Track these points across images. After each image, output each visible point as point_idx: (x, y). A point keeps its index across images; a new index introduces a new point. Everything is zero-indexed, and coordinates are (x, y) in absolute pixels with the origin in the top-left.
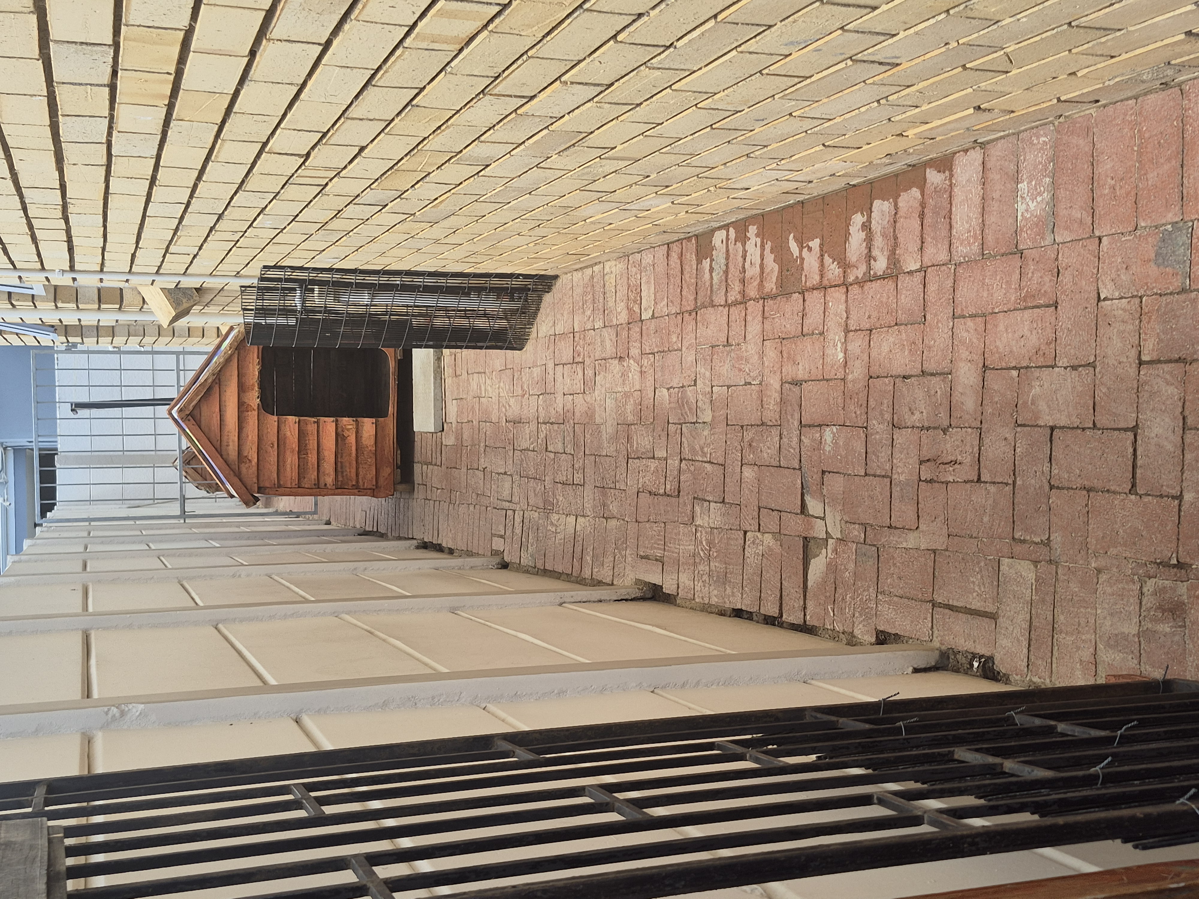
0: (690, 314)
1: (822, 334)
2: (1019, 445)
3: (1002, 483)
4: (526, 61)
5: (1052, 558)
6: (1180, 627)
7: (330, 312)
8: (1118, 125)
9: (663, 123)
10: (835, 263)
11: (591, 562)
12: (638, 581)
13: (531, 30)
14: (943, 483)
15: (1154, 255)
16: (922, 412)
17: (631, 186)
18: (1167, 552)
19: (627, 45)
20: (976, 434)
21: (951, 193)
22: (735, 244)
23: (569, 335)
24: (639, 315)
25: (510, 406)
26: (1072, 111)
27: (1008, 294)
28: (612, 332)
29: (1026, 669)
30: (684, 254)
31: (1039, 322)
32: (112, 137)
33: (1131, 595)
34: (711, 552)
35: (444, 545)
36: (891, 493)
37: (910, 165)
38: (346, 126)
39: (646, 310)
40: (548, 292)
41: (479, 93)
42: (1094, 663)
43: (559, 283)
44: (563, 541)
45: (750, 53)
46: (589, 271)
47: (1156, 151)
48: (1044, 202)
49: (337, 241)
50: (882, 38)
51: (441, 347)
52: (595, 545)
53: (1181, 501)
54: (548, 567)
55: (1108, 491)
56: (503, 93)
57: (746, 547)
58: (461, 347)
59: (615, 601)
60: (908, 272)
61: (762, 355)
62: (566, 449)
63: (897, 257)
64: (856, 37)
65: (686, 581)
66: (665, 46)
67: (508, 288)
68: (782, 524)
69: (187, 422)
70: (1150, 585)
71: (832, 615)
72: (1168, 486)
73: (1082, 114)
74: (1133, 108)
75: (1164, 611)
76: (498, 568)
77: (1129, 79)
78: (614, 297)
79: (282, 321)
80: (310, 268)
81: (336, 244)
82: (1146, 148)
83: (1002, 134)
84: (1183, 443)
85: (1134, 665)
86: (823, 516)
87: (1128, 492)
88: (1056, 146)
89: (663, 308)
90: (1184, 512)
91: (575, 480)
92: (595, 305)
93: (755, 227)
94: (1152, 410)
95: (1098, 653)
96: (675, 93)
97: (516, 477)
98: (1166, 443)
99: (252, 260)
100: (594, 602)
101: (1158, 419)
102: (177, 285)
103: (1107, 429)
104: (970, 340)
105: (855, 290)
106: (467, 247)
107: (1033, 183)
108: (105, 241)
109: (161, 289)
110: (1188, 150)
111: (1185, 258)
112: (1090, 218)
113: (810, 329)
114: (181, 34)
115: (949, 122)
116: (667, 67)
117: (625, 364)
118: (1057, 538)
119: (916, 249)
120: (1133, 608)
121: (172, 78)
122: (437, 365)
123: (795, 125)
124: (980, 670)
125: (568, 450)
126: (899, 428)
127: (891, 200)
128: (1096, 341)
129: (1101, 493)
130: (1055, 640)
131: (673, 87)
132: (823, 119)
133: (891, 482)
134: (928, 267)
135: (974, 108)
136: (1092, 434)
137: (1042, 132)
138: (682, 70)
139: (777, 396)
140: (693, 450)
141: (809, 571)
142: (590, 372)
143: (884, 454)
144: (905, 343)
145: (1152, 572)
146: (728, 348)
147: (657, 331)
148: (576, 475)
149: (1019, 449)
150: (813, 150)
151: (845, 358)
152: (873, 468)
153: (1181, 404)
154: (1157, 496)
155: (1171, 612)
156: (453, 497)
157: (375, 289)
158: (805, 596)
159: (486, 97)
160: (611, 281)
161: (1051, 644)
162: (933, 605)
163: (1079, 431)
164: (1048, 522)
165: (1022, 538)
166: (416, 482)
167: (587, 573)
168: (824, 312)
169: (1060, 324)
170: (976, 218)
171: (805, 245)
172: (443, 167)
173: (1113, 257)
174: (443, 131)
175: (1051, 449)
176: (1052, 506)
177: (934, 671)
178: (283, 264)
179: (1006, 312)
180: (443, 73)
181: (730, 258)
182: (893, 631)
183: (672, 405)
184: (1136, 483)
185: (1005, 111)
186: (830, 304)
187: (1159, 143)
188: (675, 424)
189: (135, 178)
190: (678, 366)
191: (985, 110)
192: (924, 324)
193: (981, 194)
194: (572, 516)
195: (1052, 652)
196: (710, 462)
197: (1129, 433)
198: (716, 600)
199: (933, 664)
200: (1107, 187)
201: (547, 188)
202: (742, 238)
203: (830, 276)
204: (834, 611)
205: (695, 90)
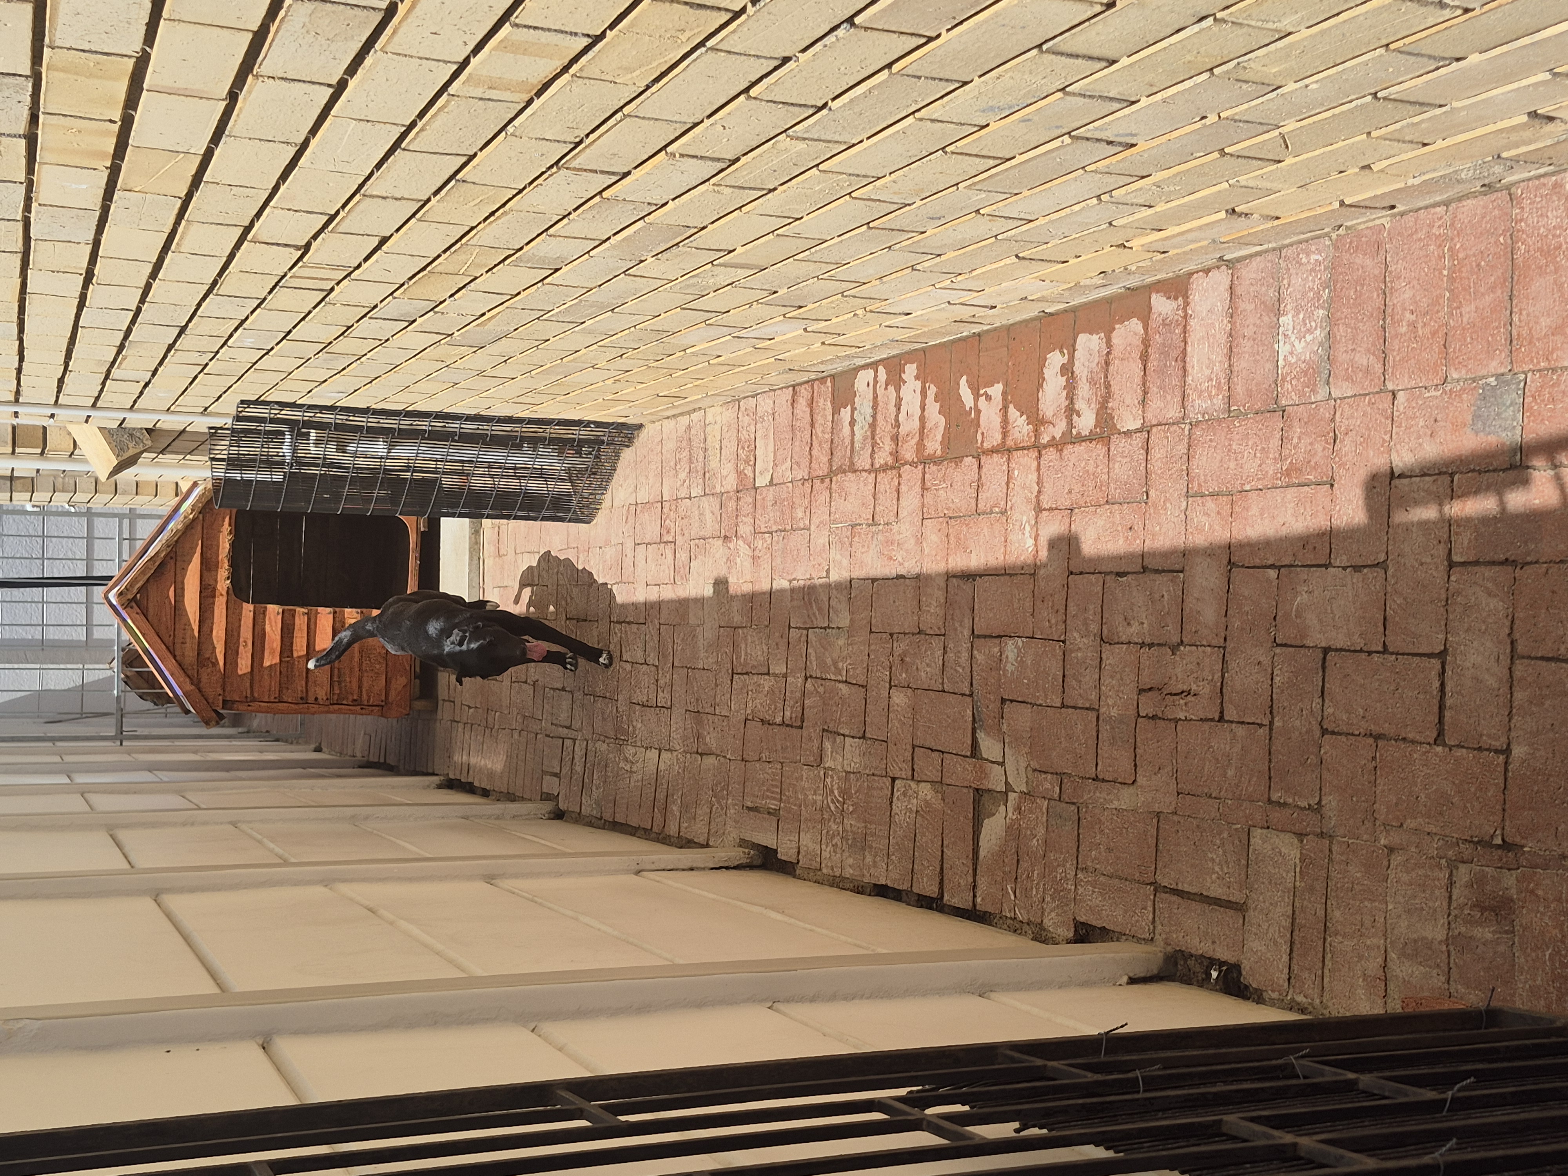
0: (822, 481)
1: (1004, 512)
2: (1279, 672)
3: (1253, 723)
4: (621, 121)
5: (1324, 831)
6: (1506, 932)
7: (331, 465)
8: (1420, 240)
9: (802, 218)
10: (1024, 417)
11: (678, 814)
12: (743, 843)
13: (630, 76)
14: (1170, 720)
15: (1470, 417)
16: (1143, 623)
17: (751, 304)
18: (1487, 827)
19: (763, 103)
20: (1218, 654)
21: (1185, 326)
22: (886, 389)
23: (657, 505)
24: (752, 480)
25: (572, 598)
26: (1359, 221)
27: (1264, 466)
28: (715, 502)
29: (1286, 984)
30: (815, 400)
31: (1308, 505)
32: (30, 212)
33: (1436, 886)
34: (845, 806)
35: (476, 784)
36: (1098, 731)
37: (1129, 289)
38: (363, 207)
39: (761, 473)
40: (628, 446)
41: (551, 167)
42: (1383, 978)
43: (643, 435)
44: (640, 784)
45: (933, 121)
46: (684, 420)
47: (1475, 277)
48: (1316, 342)
49: (344, 369)
50: (1117, 106)
51: (482, 516)
52: (685, 791)
53: (1507, 757)
54: (620, 818)
55: (1404, 739)
56: (585, 168)
57: (895, 799)
58: (508, 517)
59: (712, 869)
60: (1124, 433)
61: (920, 539)
62: (648, 659)
63: (1109, 412)
64: (1081, 104)
65: (810, 844)
66: (815, 106)
67: (574, 439)
68: (945, 770)
69: (129, 609)
70: (1463, 874)
71: (1013, 897)
72: (1489, 736)
73: (1370, 224)
74: (1441, 218)
75: (1483, 909)
76: (549, 819)
77: (1441, 176)
78: (719, 455)
79: (264, 476)
80: (304, 405)
81: (342, 373)
82: (1460, 271)
83: (1258, 248)
84: (1511, 677)
85: (1440, 984)
86: (1001, 760)
87: (1432, 742)
88: (1334, 267)
89: (784, 472)
90: (1513, 772)
91: (659, 700)
92: (693, 466)
93: (915, 365)
94: (1468, 630)
95: (1388, 965)
96: (822, 174)
97: (578, 695)
98: (1487, 677)
99: (225, 392)
100: (683, 870)
101: (1475, 643)
102: (121, 424)
103: (1403, 654)
104: (1211, 526)
105: (1050, 455)
106: (522, 383)
107: (1301, 316)
108: (21, 359)
109: (99, 428)
110: (1520, 276)
111: (1515, 424)
112: (1380, 365)
113: (988, 505)
114: (131, 63)
115: (1191, 230)
116: (816, 137)
117: (731, 546)
118: (1331, 801)
119: (1136, 402)
120: (1440, 903)
121: (116, 128)
122: (473, 539)
123: (982, 227)
124: (1220, 983)
125: (650, 660)
126: (1110, 644)
127: (1102, 335)
128: (1387, 533)
129: (1393, 742)
130: (1327, 945)
131: (821, 167)
132: (1021, 219)
133: (1098, 718)
134: (1152, 426)
135: (1227, 211)
136: (1381, 660)
137: (1313, 248)
138: (837, 142)
139: (940, 595)
140: (822, 664)
141: (982, 836)
142: (682, 556)
143: (1089, 678)
144: (1119, 528)
145: (1466, 855)
146: (874, 528)
147: (776, 502)
148: (660, 694)
149: (1279, 678)
150: (1002, 263)
151: (1036, 545)
152: (1075, 696)
153: (1508, 623)
154: (1475, 749)
155: (1494, 911)
156: (490, 720)
157: (395, 436)
158: (975, 870)
159: (561, 172)
160: (714, 434)
161: (1321, 950)
162: (1155, 890)
163: (1364, 656)
164: (1318, 781)
165: (1282, 801)
166: (440, 698)
167: (672, 829)
168: (1007, 484)
169: (1338, 508)
170: (1220, 362)
171: (982, 392)
172: (494, 270)
173: (1412, 418)
174: (498, 218)
175: (1323, 679)
176: (1325, 757)
177: (1157, 982)
178: (268, 399)
179: (1261, 490)
180: (504, 133)
181: (879, 408)
182: (1098, 924)
183: (795, 603)
184: (1444, 729)
185: (1268, 216)
186: (1016, 473)
187: (1478, 265)
188: (799, 628)
189: (64, 272)
190: (804, 552)
191: (1240, 215)
192: (1146, 503)
193: (1228, 328)
194: (653, 750)
195: (1323, 961)
196: (846, 682)
197: (1433, 661)
198: (851, 872)
199: (1155, 972)
200: (1404, 324)
201: (636, 303)
202: (896, 380)
203: (1017, 435)
204: (1015, 893)
205: (851, 172)
